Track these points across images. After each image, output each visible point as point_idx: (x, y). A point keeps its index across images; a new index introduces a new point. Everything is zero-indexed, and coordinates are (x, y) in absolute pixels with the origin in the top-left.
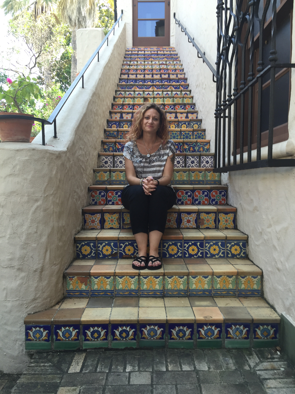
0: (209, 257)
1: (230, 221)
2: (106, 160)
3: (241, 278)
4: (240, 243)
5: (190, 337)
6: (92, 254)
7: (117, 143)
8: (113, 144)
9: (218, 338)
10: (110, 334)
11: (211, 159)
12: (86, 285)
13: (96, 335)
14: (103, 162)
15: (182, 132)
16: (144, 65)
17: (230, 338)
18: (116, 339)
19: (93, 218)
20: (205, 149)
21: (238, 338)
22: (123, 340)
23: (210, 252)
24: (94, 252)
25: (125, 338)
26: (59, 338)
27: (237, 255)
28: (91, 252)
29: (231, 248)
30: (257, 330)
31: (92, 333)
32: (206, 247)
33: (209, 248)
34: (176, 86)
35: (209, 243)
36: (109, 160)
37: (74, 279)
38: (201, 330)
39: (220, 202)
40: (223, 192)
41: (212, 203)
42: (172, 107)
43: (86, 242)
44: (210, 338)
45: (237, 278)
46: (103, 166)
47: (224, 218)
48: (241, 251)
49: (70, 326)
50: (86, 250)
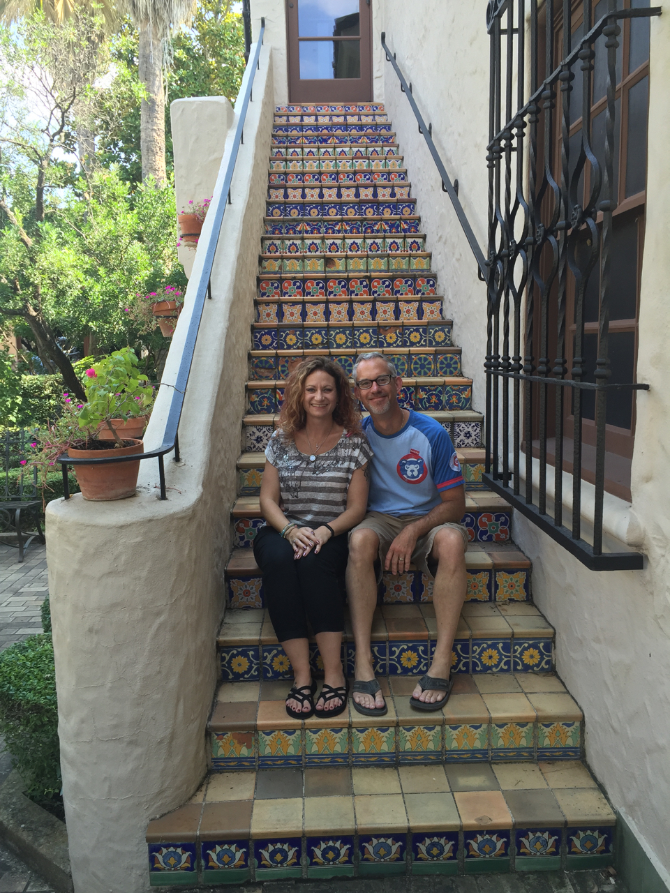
0: (481, 671)
1: (519, 586)
2: (258, 434)
3: (543, 727)
4: (540, 643)
5: (452, 855)
6: (253, 671)
7: (278, 391)
8: (270, 392)
9: (503, 855)
10: (304, 855)
11: (475, 427)
12: (249, 747)
13: (279, 857)
14: (253, 438)
15: (413, 357)
16: (319, 160)
17: (524, 854)
18: (316, 863)
19: (246, 587)
20: (463, 400)
21: (538, 854)
22: (329, 864)
23: (481, 662)
24: (255, 667)
25: (333, 860)
26: (211, 864)
27: (533, 666)
28: (250, 668)
29: (521, 653)
30: (574, 838)
31: (272, 855)
32: (474, 652)
33: (480, 654)
34: (393, 222)
35: (479, 645)
36: (265, 433)
37: (225, 737)
38: (472, 842)
39: (498, 536)
40: (504, 516)
41: (481, 539)
42: (387, 283)
43: (240, 650)
44: (487, 856)
45: (535, 727)
46: (252, 446)
47: (506, 581)
48: (542, 659)
49: (230, 843)
50: (240, 665)
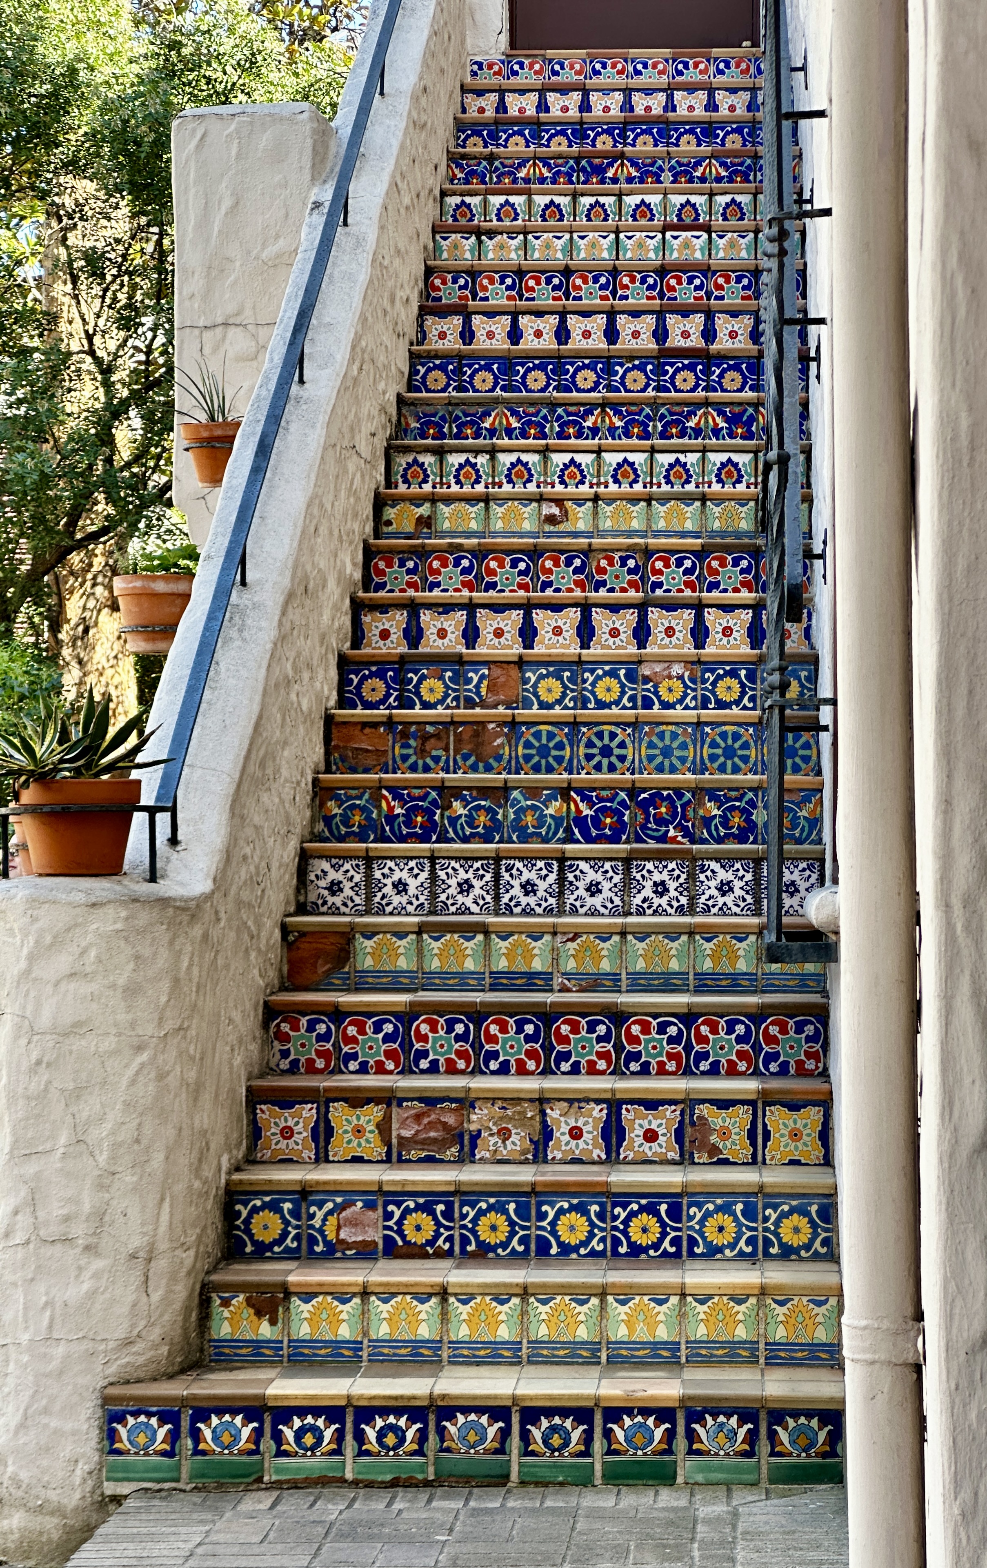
0: (702, 1255)
1: (809, 1135)
2: (333, 875)
4: (811, 1204)
6: (288, 1241)
7: (385, 792)
8: (367, 796)
12: (273, 1322)
14: (323, 883)
15: (707, 729)
17: (699, 1452)
18: (368, 1453)
19: (286, 1120)
20: (802, 821)
21: (722, 1453)
22: (387, 1455)
23: (704, 1238)
26: (202, 1446)
28: (285, 1234)
29: (777, 1223)
30: (779, 1429)
31: (299, 1435)
32: (691, 1218)
33: (702, 1222)
35: (699, 1205)
36: (349, 875)
37: (234, 1302)
38: (615, 1427)
39: (800, 1064)
40: (812, 1023)
41: (767, 1069)
43: (267, 1199)
44: (640, 1452)
45: (760, 1305)
46: (320, 902)
47: (784, 1124)
48: (815, 1235)
49: (234, 1412)
50: (266, 1227)
